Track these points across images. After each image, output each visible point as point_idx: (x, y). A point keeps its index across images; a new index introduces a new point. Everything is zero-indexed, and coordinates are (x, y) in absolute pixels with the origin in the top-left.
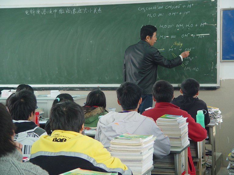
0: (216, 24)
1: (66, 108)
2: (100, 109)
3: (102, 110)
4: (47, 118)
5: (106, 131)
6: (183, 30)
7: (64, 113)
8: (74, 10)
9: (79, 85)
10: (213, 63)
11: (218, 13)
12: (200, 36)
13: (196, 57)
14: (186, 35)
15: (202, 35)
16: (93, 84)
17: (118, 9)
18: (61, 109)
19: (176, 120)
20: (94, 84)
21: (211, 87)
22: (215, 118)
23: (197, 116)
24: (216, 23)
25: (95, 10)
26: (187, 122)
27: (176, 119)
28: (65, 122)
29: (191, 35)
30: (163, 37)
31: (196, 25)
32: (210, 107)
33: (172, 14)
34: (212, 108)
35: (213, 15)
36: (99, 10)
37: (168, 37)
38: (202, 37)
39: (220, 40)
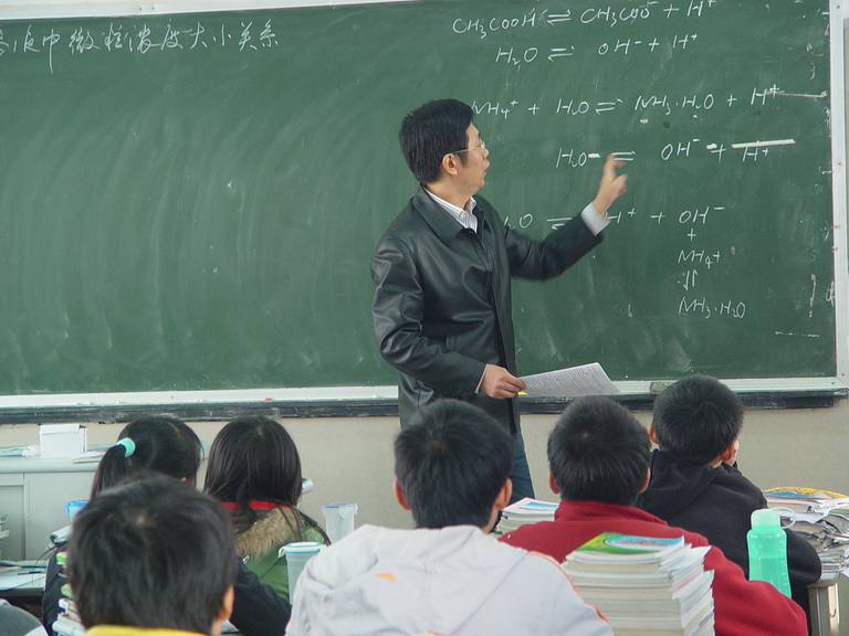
0: (824, 94)
1: (150, 513)
2: (284, 520)
3: (294, 524)
4: (24, 559)
5: (337, 616)
6: (667, 125)
7: (139, 542)
8: (144, 33)
9: (177, 392)
10: (813, 277)
11: (831, 41)
12: (752, 150)
13: (733, 248)
14: (684, 145)
15: (758, 144)
16: (243, 388)
17: (356, 27)
18: (123, 519)
19: (658, 562)
20: (248, 388)
21: (809, 392)
22: (835, 545)
23: (750, 535)
24: (827, 88)
25: (245, 34)
26: (706, 569)
27: (657, 555)
28: (144, 583)
29: (709, 147)
30: (575, 159)
31: (731, 100)
32: (808, 490)
33: (612, 46)
34: (820, 494)
35: (809, 47)
36: (266, 33)
37: (597, 155)
38: (761, 154)
39: (844, 168)
